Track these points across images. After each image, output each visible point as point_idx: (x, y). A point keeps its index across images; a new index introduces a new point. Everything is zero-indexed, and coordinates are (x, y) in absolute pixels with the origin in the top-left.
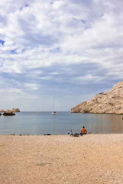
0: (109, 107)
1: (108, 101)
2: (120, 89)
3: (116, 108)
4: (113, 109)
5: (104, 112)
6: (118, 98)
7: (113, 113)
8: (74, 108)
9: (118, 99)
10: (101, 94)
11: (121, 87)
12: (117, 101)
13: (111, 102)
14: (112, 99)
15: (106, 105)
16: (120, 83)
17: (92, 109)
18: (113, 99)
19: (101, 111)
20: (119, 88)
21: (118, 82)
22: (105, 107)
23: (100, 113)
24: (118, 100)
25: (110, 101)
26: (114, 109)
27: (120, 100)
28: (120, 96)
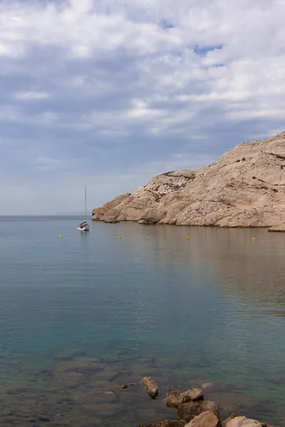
0: (222, 210)
1: (217, 195)
2: (241, 163)
3: (247, 213)
4: (240, 216)
5: (209, 221)
6: (241, 186)
7: (241, 227)
8: (100, 209)
9: (243, 189)
10: (166, 174)
11: (244, 160)
12: (242, 195)
13: (224, 198)
14: (225, 189)
15: (212, 204)
16: (241, 149)
17: (166, 213)
18: (228, 189)
19: (200, 220)
20: (238, 161)
21: (234, 146)
22: (212, 211)
23: (199, 224)
24: (244, 193)
25: (221, 194)
26: (242, 215)
27: (248, 193)
28: (245, 181)
